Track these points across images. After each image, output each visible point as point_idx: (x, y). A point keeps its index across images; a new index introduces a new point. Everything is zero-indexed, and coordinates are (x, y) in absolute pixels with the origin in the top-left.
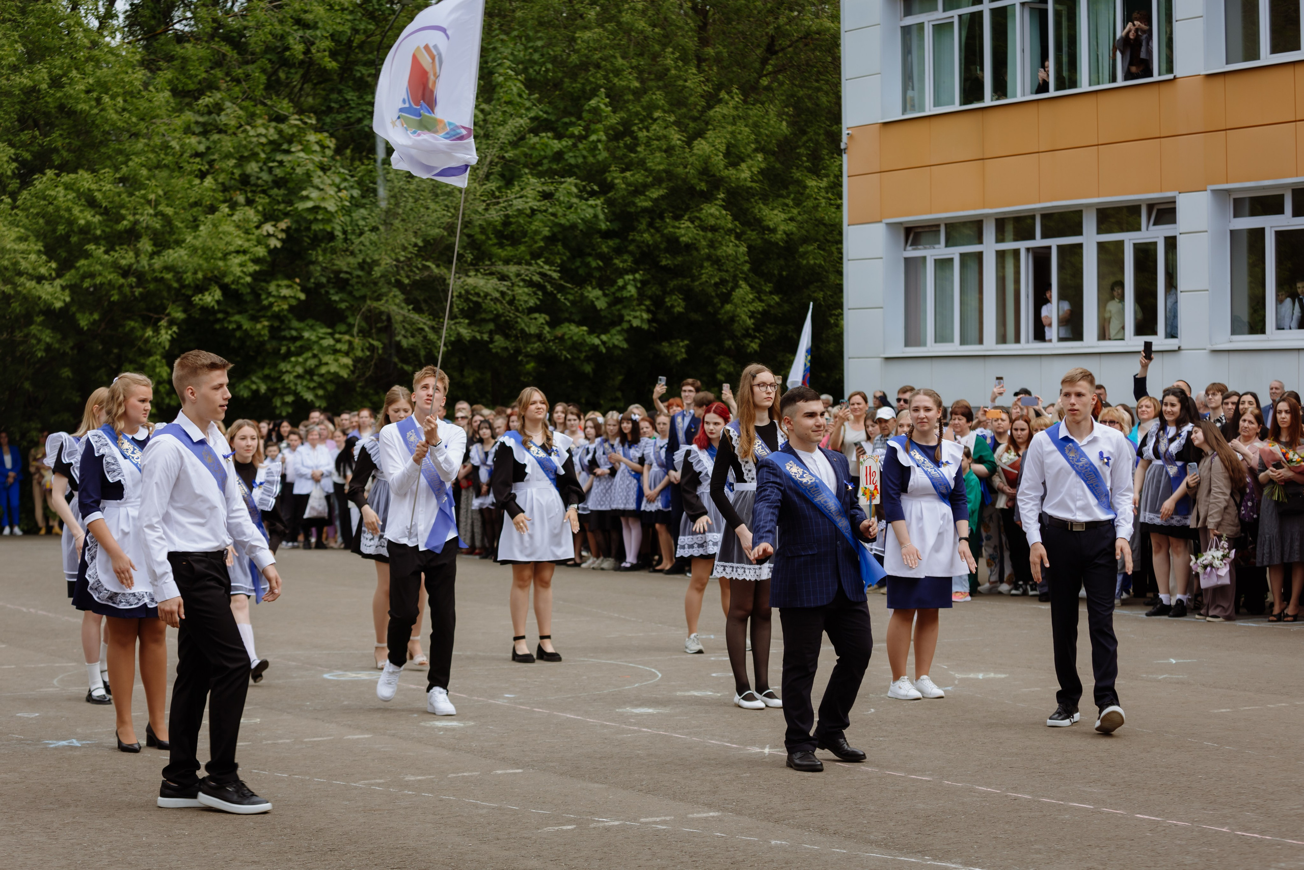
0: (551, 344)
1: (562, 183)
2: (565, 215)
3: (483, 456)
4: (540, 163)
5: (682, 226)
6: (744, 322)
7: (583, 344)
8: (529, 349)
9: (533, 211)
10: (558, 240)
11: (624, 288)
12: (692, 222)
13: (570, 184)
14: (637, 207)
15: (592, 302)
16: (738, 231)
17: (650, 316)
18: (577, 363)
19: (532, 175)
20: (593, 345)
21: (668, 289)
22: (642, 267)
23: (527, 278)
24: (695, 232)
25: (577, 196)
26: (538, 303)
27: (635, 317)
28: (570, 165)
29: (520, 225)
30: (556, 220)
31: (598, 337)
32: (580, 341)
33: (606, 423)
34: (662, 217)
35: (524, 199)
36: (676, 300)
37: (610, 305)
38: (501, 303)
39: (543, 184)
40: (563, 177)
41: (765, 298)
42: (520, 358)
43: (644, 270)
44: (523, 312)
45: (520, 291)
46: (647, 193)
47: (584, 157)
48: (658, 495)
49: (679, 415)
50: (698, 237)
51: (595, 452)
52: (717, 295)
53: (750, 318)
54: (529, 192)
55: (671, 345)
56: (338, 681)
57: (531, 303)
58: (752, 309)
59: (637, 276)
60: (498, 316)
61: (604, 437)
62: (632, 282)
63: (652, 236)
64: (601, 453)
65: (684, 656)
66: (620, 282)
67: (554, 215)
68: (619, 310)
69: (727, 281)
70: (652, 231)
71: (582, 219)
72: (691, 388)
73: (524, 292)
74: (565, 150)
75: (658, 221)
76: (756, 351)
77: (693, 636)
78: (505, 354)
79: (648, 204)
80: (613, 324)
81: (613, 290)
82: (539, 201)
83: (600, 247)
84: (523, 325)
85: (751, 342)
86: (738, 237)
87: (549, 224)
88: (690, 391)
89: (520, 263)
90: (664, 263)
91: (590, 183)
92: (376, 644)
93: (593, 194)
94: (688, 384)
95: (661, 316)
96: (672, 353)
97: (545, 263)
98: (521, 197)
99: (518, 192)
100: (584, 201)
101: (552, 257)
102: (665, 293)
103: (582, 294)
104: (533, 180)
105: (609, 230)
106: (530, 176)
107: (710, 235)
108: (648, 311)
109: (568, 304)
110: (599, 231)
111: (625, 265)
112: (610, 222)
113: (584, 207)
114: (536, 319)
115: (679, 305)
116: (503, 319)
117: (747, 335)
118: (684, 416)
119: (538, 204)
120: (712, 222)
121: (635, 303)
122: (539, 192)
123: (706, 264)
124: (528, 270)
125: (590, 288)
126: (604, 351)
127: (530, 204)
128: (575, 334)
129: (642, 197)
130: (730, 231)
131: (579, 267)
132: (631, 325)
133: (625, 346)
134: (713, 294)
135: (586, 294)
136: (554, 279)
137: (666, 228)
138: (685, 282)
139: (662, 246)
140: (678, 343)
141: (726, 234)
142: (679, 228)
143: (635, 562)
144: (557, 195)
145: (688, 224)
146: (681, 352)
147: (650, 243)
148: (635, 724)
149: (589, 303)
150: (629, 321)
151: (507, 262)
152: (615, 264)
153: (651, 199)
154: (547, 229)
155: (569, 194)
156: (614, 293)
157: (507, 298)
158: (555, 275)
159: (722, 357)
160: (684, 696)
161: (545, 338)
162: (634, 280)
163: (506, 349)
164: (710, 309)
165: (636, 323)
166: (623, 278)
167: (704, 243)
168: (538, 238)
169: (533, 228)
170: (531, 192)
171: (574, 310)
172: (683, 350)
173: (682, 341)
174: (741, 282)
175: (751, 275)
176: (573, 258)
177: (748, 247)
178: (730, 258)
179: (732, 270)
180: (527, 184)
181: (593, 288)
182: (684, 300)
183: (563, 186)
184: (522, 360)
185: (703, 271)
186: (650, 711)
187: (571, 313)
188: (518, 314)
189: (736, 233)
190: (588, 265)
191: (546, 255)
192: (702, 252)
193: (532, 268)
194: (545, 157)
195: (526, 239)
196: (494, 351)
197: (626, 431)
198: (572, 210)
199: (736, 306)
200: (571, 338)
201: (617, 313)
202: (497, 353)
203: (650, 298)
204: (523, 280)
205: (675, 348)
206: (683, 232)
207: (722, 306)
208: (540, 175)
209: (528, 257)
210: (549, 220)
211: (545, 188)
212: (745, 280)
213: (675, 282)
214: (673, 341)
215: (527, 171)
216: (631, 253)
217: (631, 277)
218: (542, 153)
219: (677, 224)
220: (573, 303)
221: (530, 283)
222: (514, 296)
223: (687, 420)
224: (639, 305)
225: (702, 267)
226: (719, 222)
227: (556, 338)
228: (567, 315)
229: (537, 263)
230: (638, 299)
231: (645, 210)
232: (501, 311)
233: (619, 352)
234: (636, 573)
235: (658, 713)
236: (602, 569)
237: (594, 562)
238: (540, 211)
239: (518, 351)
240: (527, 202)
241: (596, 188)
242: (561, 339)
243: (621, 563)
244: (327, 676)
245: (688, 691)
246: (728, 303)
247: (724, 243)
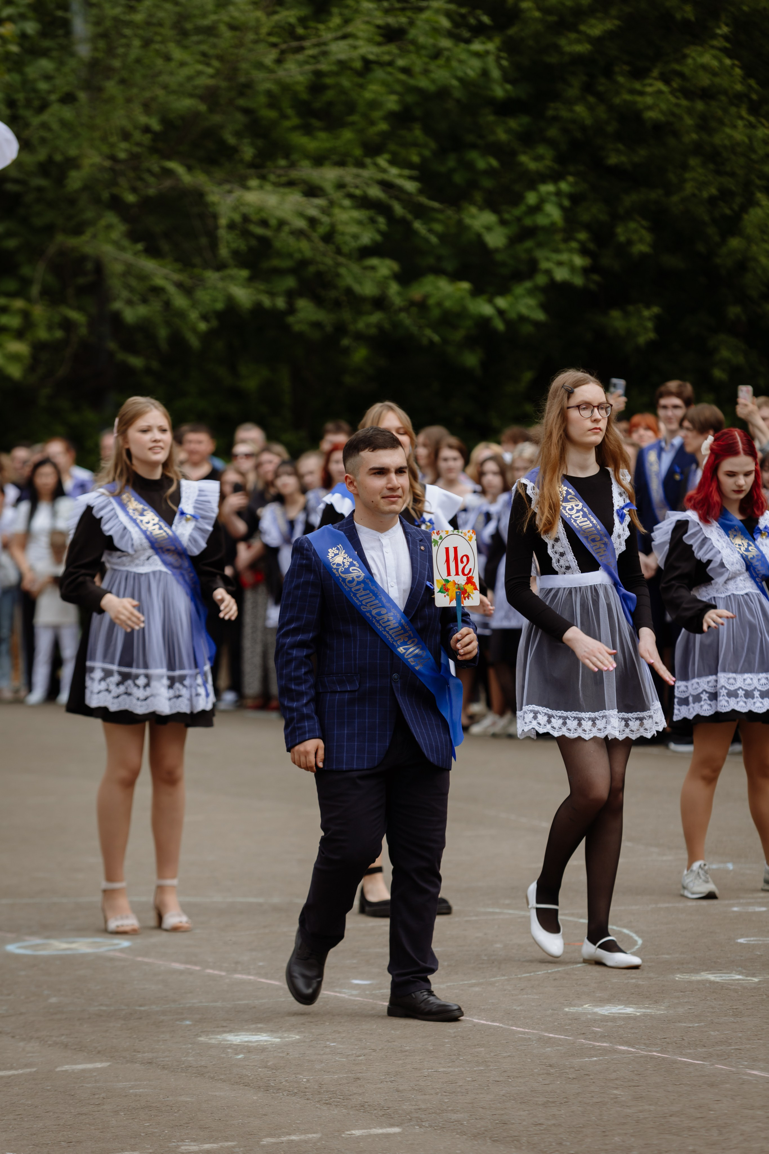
0: (403, 315)
1: (421, 10)
2: (426, 72)
3: (285, 527)
5: (649, 89)
7: (462, 313)
8: (361, 325)
9: (367, 63)
10: (414, 119)
11: (537, 209)
12: (667, 82)
13: (437, 11)
14: (563, 53)
15: (479, 236)
16: (754, 97)
17: (588, 262)
18: (451, 349)
20: (482, 316)
21: (621, 211)
22: (572, 169)
23: (358, 192)
24: (673, 100)
25: (450, 35)
26: (379, 238)
27: (560, 264)
29: (343, 91)
30: (412, 82)
31: (490, 301)
32: (456, 308)
34: (608, 73)
35: (350, 41)
36: (635, 230)
37: (514, 240)
38: (310, 238)
39: (387, 11)
42: (345, 342)
43: (576, 174)
44: (349, 256)
45: (345, 216)
46: (583, 28)
49: (651, 448)
50: (677, 111)
52: (713, 220)
54: (359, 27)
55: (626, 315)
56: (35, 957)
57: (367, 237)
59: (564, 186)
60: (304, 263)
62: (553, 198)
63: (591, 108)
65: (681, 904)
66: (531, 198)
67: (406, 71)
68: (529, 251)
69: (732, 194)
70: (591, 99)
71: (460, 80)
72: (677, 401)
73: (352, 218)
75: (603, 80)
77: (696, 865)
78: (316, 335)
79: (582, 48)
80: (518, 276)
81: (518, 211)
82: (379, 44)
83: (493, 132)
84: (350, 281)
86: (754, 109)
88: (676, 407)
89: (341, 164)
90: (613, 160)
91: (474, 8)
92: (104, 884)
93: (479, 30)
94: (670, 394)
95: (607, 260)
96: (629, 331)
97: (393, 162)
98: (344, 37)
99: (339, 27)
100: (462, 45)
101: (403, 152)
102: (615, 217)
103: (460, 221)
104: (368, 5)
105: (509, 98)
107: (700, 106)
108: (584, 251)
109: (434, 240)
110: (492, 102)
111: (540, 165)
112: (513, 83)
113: (464, 56)
114: (373, 268)
115: (641, 240)
116: (312, 269)
118: (660, 451)
119: (376, 50)
120: (705, 80)
121: (558, 237)
122: (378, 27)
123: (693, 162)
124: (357, 176)
125: (474, 210)
126: (502, 327)
127: (362, 51)
128: (448, 296)
129: (573, 36)
130: (738, 98)
131: (453, 170)
132: (552, 279)
133: (540, 316)
134: (706, 218)
135: (468, 221)
136: (409, 194)
137: (618, 93)
138: (653, 196)
139: (610, 129)
140: (639, 311)
141: (731, 103)
142: (642, 93)
144: (413, 33)
145: (660, 85)
146: (646, 329)
147: (588, 122)
148: (602, 1037)
149: (474, 238)
150: (548, 272)
151: (319, 161)
152: (521, 164)
153: (590, 39)
154: (394, 98)
155: (436, 31)
156: (519, 219)
157: (322, 230)
158: (411, 186)
159: (722, 336)
160: (691, 982)
161: (392, 304)
162: (558, 193)
163: (317, 325)
164: (701, 247)
165: (561, 274)
166: (535, 189)
167: (689, 121)
169: (368, 95)
170: (363, 27)
171: (444, 251)
172: (650, 325)
173: (648, 306)
176: (441, 153)
178: (739, 150)
179: (741, 173)
180: (355, 11)
181: (481, 209)
182: (650, 230)
183: (423, 16)
184: (348, 347)
185: (688, 175)
186: (629, 1010)
187: (439, 258)
188: (341, 259)
189: (751, 100)
190: (470, 166)
191: (392, 147)
192: (686, 139)
193: (366, 173)
195: (355, 118)
196: (296, 328)
198: (441, 61)
199: (749, 240)
200: (439, 304)
201: (525, 256)
202: (301, 333)
203: (588, 227)
204: (350, 196)
205: (634, 322)
206: (649, 100)
207: (724, 240)
209: (358, 152)
210: (399, 81)
211: (391, 20)
213: (635, 197)
214: (631, 308)
216: (551, 143)
217: (551, 188)
219: (638, 86)
220: (442, 237)
221: (364, 202)
222: (333, 225)
223: (667, 458)
224: (566, 240)
225: (685, 167)
226: (717, 80)
227: (412, 303)
228: (431, 261)
229: (375, 164)
230: (564, 230)
231: (578, 60)
232: (309, 254)
233: (527, 329)
235: (645, 1015)
237: (494, 724)
238: (381, 64)
239: (341, 329)
240: (355, 48)
241: (486, 19)
242: (422, 306)
244: (12, 948)
245: (696, 971)
246: (734, 235)
247: (727, 122)
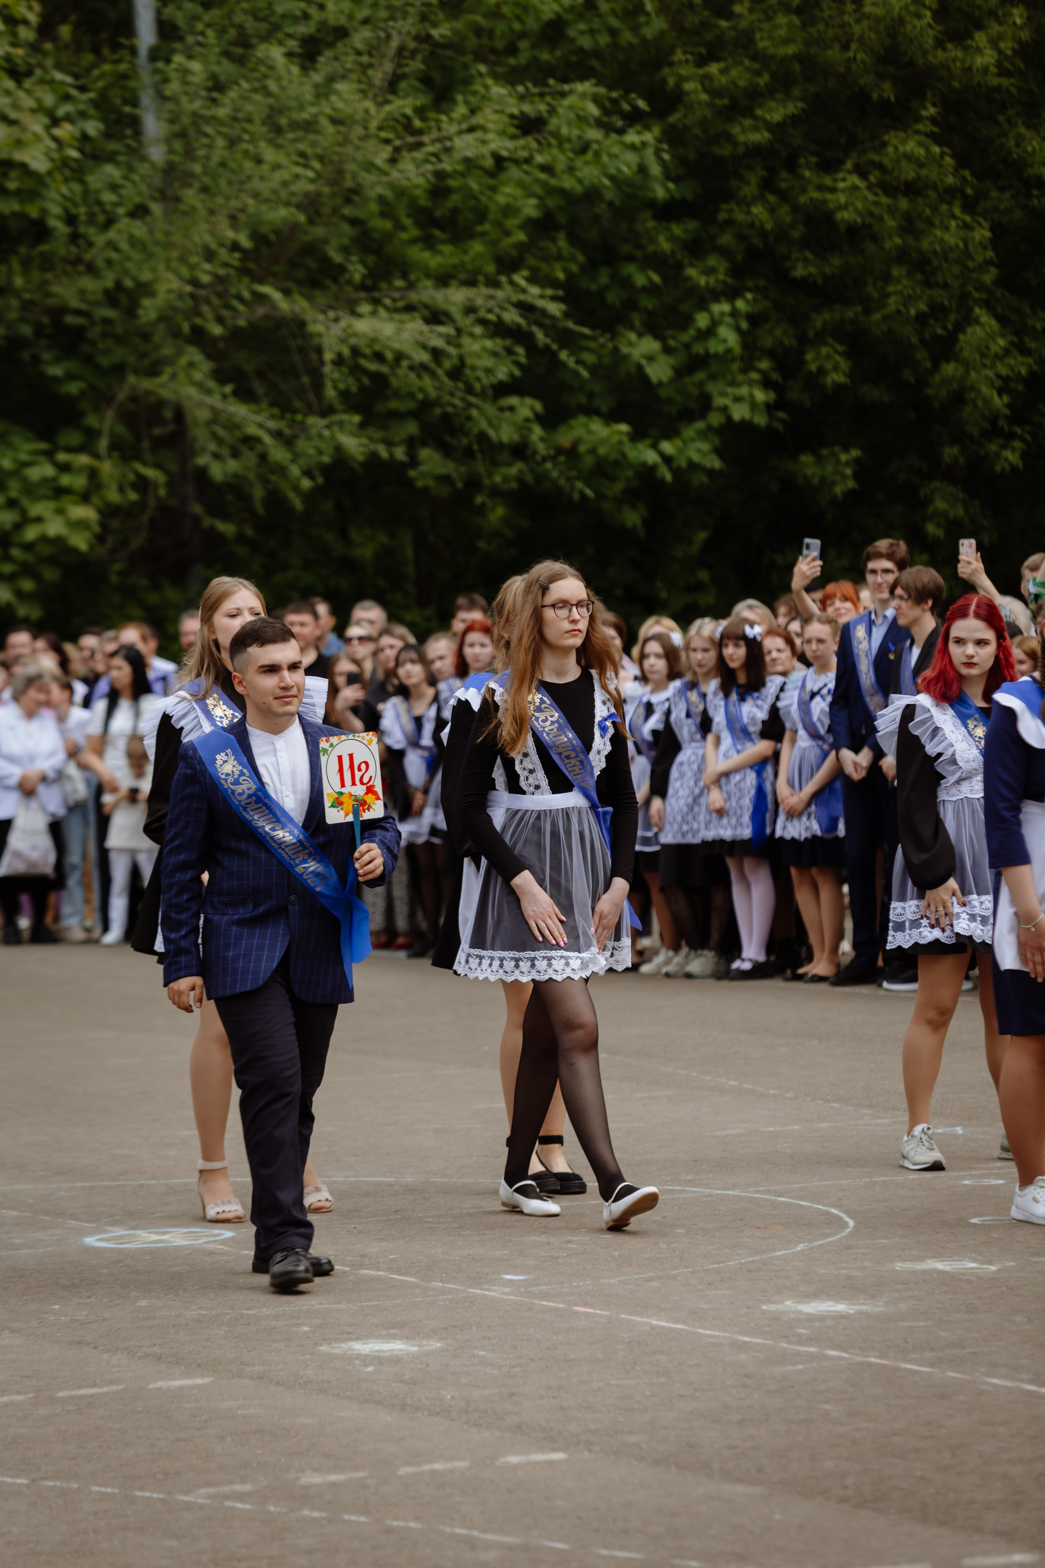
0: (548, 465)
1: (563, 95)
2: (571, 169)
3: (410, 726)
4: (512, 50)
5: (841, 185)
6: (987, 402)
7: (621, 461)
8: (498, 479)
9: (499, 160)
10: (557, 227)
11: (710, 332)
12: (863, 176)
13: (583, 96)
14: (735, 144)
15: (640, 367)
16: (969, 191)
17: (772, 396)
18: (607, 506)
19: (496, 77)
20: (644, 465)
21: (811, 333)
22: (750, 283)
23: (491, 317)
24: (871, 197)
25: (599, 123)
26: (517, 373)
27: (738, 399)
28: (581, 50)
29: (471, 195)
30: (553, 182)
31: (654, 446)
32: (614, 456)
33: (687, 647)
34: (791, 166)
35: (479, 134)
36: (828, 357)
37: (680, 372)
38: (433, 374)
39: (522, 98)
40: (565, 80)
41: (1033, 345)
42: (479, 500)
43: (756, 290)
44: (483, 395)
45: (476, 347)
46: (759, 112)
47: (613, 32)
48: (809, 804)
49: (857, 623)
50: (876, 211)
51: (668, 713)
52: (923, 342)
53: (1000, 393)
54: (489, 117)
55: (819, 459)
56: (119, 1251)
57: (502, 373)
58: (1004, 371)
59: (740, 304)
60: (427, 404)
61: (688, 677)
62: (728, 320)
63: (772, 210)
64: (683, 714)
65: (901, 1177)
66: (702, 320)
67: (547, 169)
68: (701, 384)
69: (944, 310)
70: (772, 198)
71: (612, 178)
72: (888, 564)
73: (484, 349)
74: (567, 16)
75: (784, 174)
76: (1014, 469)
77: (918, 1130)
78: (444, 492)
79: (760, 137)
80: (688, 415)
81: (685, 337)
82: (513, 137)
83: (654, 241)
84: (483, 425)
85: (1004, 447)
86: (969, 206)
87: (538, 190)
88: (886, 571)
89: (471, 283)
90: (799, 272)
91: (627, 91)
93: (634, 118)
94: (879, 555)
95: (794, 394)
96: (823, 479)
97: (531, 280)
98: (471, 130)
99: (465, 118)
100: (614, 136)
101: (545, 267)
102: (804, 341)
103: (616, 350)
104: (498, 90)
105: (673, 199)
106: (489, 81)
107: (904, 204)
108: (767, 384)
109: (585, 374)
110: (651, 204)
111: (712, 280)
112: (676, 180)
113: (616, 150)
114: (512, 409)
115: (836, 368)
116: (438, 411)
117: (993, 431)
119: (510, 144)
120: (909, 172)
121: (735, 367)
122: (512, 116)
123: (895, 272)
124: (491, 297)
125: (633, 336)
126: (669, 477)
127: (493, 146)
128: (603, 441)
129: (748, 122)
130: (950, 194)
131: (606, 288)
132: (729, 418)
133: (715, 463)
134: (914, 340)
135: (625, 350)
136: (553, 318)
137: (804, 190)
138: (849, 314)
139: (796, 234)
140: (834, 454)
141: (941, 200)
142: (833, 190)
143: (761, 958)
144: (553, 123)
145: (855, 179)
146: (844, 476)
147: (768, 226)
148: (809, 1341)
149: (633, 370)
150: (725, 409)
151: (443, 280)
152: (689, 279)
153: (769, 126)
154: (533, 201)
155: (582, 119)
156: (687, 346)
157: (447, 364)
158: (555, 309)
159: (936, 484)
160: (914, 1272)
161: (535, 452)
162: (734, 314)
163: (445, 479)
164: (908, 375)
165: (739, 412)
166: (707, 309)
167: (891, 223)
168: (512, 223)
169: (501, 199)
170: (494, 117)
171: (597, 387)
172: (848, 471)
173: (846, 450)
174: (977, 311)
175: (999, 293)
176: (591, 268)
177: (992, 230)
178: (952, 256)
179: (955, 284)
180: (484, 98)
181: (640, 335)
182: (847, 355)
183: (566, 102)
184: (483, 505)
185: (891, 289)
186: (841, 1307)
187: (591, 395)
188: (472, 399)
189: (965, 196)
190: (626, 283)
191: (531, 261)
192: (888, 245)
193: (500, 294)
194: (523, 35)
195: (487, 227)
196: (420, 484)
197: (734, 665)
198: (589, 156)
199: (967, 365)
200: (593, 451)
201: (695, 392)
202: (426, 489)
203: (771, 354)
204: (482, 322)
205: (829, 468)
206: (843, 198)
207: (936, 366)
208: (511, 78)
209: (491, 268)
210: (537, 181)
211: (527, 108)
212: (988, 305)
213: (827, 316)
214: (825, 452)
215: (483, 68)
216: (725, 252)
217: (726, 307)
218: (517, 26)
219: (828, 181)
220: (593, 370)
221: (499, 329)
222: (461, 358)
223: (878, 634)
224: (744, 371)
225: (887, 278)
226: (924, 172)
227: (559, 451)
228: (582, 399)
229: (512, 283)
230: (742, 358)
231: (755, 151)
232: (433, 393)
233: (699, 479)
234: (766, 983)
235: (860, 1313)
236: (689, 976)
237: (668, 962)
238: (516, 162)
239: (473, 484)
240: (484, 142)
241: (642, 104)
242: (572, 453)
243: (732, 960)
244: (91, 1241)
245: (921, 1259)
246: (948, 360)
247: (937, 222)
